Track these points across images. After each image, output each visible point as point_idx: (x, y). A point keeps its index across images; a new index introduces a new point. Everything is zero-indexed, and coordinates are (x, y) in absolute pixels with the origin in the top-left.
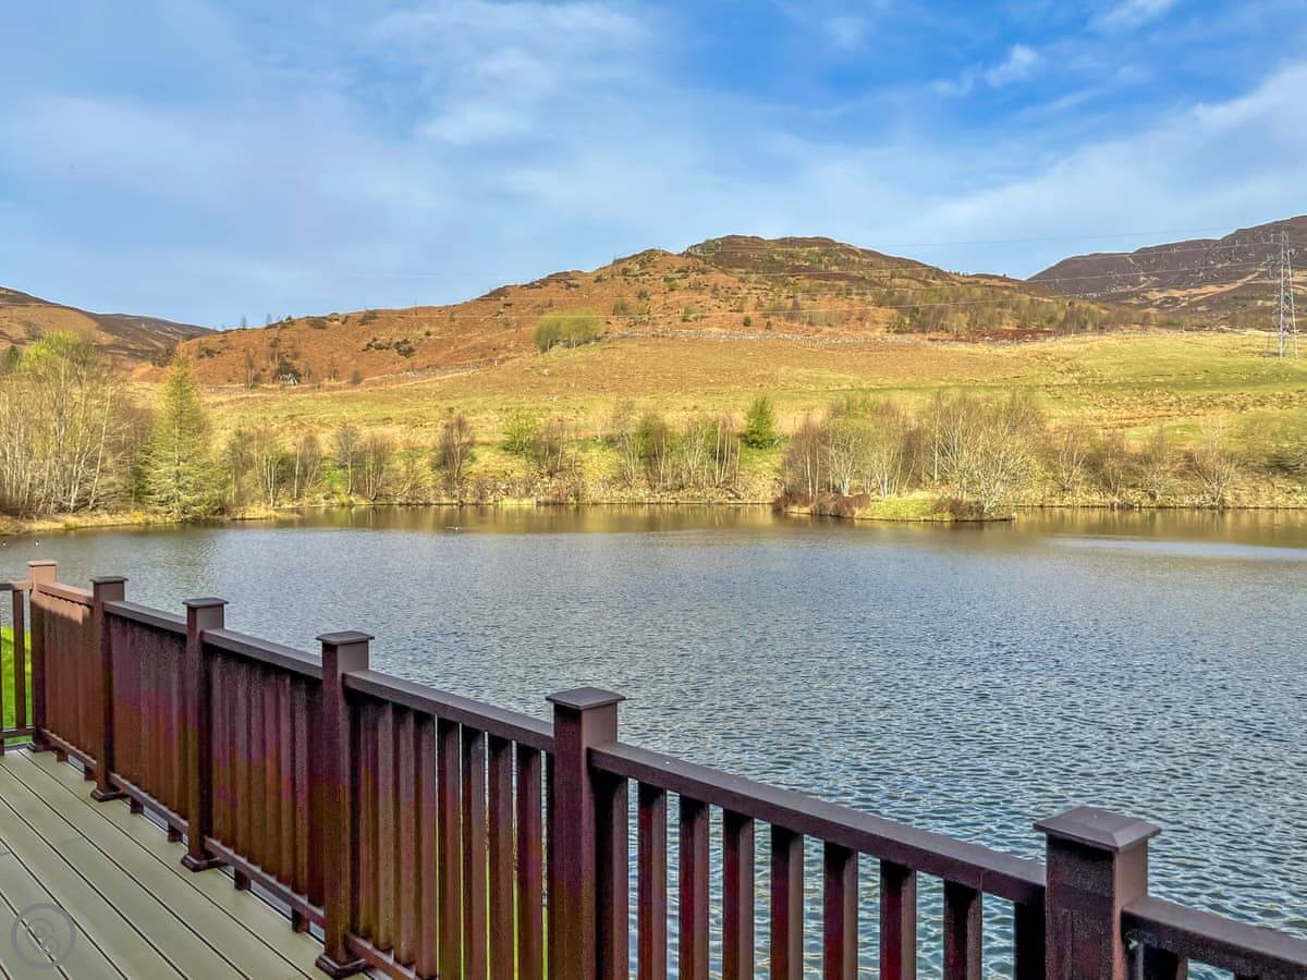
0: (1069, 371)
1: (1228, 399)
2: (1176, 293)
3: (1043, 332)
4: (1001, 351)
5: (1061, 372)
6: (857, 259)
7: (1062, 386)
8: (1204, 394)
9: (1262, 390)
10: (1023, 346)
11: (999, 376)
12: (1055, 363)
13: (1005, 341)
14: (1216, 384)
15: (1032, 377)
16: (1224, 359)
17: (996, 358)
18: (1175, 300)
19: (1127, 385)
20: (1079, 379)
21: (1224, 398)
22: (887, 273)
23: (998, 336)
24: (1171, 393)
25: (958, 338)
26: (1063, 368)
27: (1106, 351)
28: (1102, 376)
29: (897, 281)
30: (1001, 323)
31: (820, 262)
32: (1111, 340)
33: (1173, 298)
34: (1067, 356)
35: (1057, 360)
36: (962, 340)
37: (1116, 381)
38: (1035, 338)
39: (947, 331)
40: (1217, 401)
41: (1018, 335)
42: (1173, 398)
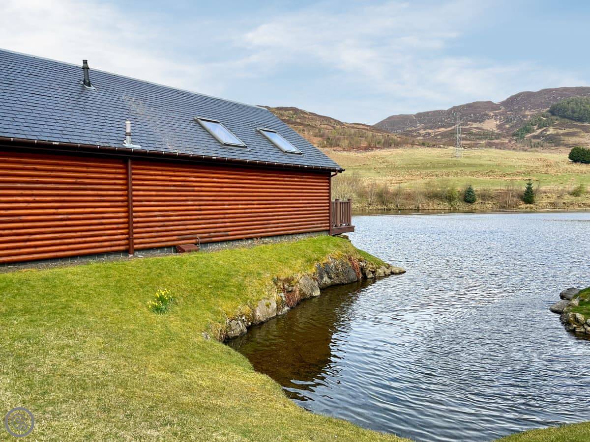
0: (383, 162)
1: (437, 173)
2: (430, 131)
3: (375, 147)
4: (359, 155)
5: (381, 163)
6: (307, 116)
7: (380, 168)
8: (429, 171)
9: (449, 170)
10: (368, 153)
11: (358, 164)
12: (379, 160)
13: (361, 151)
14: (434, 167)
15: (370, 165)
16: (438, 158)
17: (357, 158)
18: (429, 134)
19: (403, 168)
20: (387, 165)
21: (436, 173)
22: (319, 123)
23: (359, 149)
24: (418, 171)
25: (344, 150)
26: (381, 161)
27: (397, 154)
28: (395, 164)
29: (322, 126)
30: (360, 144)
31: (293, 117)
32: (400, 151)
33: (429, 133)
34: (383, 157)
35: (379, 158)
36: (346, 150)
37: (399, 166)
38: (372, 150)
39: (340, 147)
40: (433, 174)
41: (366, 149)
42: (419, 172)
